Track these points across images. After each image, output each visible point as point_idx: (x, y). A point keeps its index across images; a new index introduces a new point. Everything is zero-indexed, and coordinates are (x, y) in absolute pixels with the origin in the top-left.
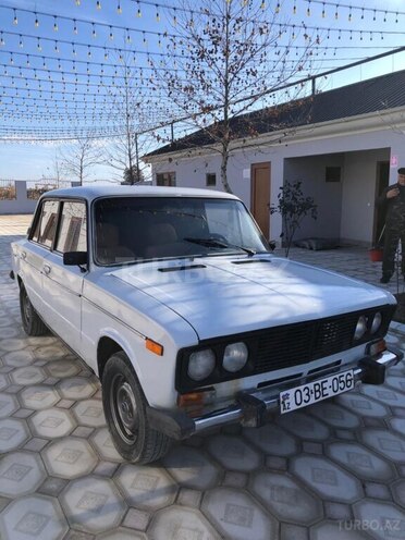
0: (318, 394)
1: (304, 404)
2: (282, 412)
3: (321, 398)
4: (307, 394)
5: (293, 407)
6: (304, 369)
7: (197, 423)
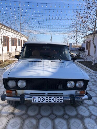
0: (47, 100)
1: (41, 102)
2: (33, 102)
3: (48, 102)
4: (43, 99)
5: (37, 102)
6: (47, 92)
7: (6, 98)
